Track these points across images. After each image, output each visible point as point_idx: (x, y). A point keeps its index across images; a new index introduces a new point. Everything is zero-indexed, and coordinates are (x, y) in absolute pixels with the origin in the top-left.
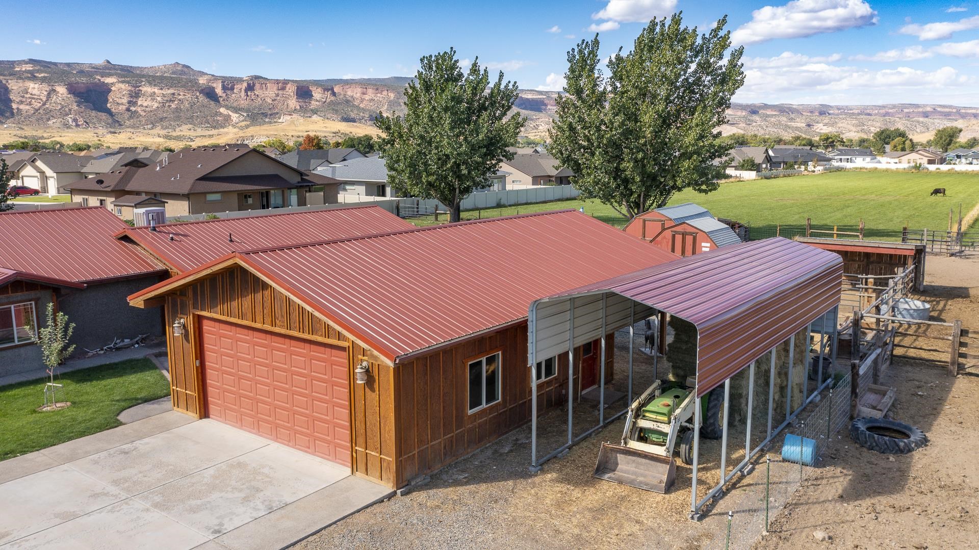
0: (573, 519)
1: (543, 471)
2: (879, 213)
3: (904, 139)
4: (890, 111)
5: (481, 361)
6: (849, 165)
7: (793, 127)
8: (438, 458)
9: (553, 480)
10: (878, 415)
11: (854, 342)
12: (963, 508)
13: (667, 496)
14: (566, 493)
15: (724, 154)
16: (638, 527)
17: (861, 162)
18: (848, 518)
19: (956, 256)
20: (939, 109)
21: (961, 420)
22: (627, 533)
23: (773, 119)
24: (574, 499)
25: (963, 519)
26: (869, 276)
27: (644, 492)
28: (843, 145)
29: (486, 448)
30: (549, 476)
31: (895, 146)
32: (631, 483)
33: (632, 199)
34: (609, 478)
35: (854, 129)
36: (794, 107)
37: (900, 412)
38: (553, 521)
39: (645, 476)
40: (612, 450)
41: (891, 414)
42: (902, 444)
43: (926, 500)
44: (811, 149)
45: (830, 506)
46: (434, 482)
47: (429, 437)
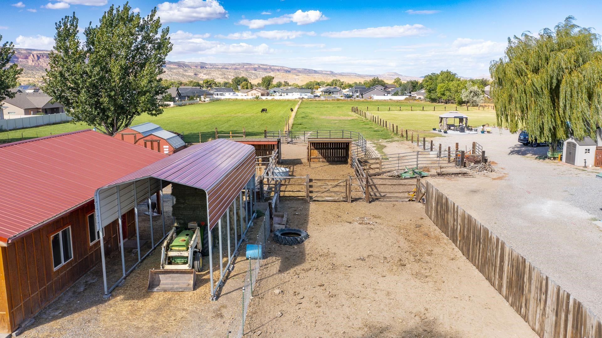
0: (145, 318)
1: (113, 296)
2: (247, 123)
3: (247, 83)
4: (237, 67)
5: (58, 234)
6: (222, 97)
7: (187, 75)
8: (37, 305)
9: (122, 300)
10: (283, 227)
11: (261, 192)
12: (332, 263)
13: (194, 291)
14: (134, 305)
15: (164, 92)
16: (185, 312)
17: (228, 95)
18: (286, 280)
19: (290, 143)
20: (261, 66)
21: (318, 223)
22: (180, 317)
23: (175, 71)
24: (140, 307)
25: (334, 268)
26: (259, 157)
27: (181, 293)
28: (216, 86)
29: (67, 291)
30: (119, 298)
31: (243, 87)
32: (172, 290)
33: (109, 121)
34: (157, 290)
35: (220, 77)
36: (186, 63)
37: (291, 224)
38: (133, 323)
39: (178, 284)
40: (156, 273)
41: (288, 226)
42: (299, 239)
43: (316, 263)
44: (200, 88)
45: (276, 276)
46: (37, 321)
47: (30, 292)
